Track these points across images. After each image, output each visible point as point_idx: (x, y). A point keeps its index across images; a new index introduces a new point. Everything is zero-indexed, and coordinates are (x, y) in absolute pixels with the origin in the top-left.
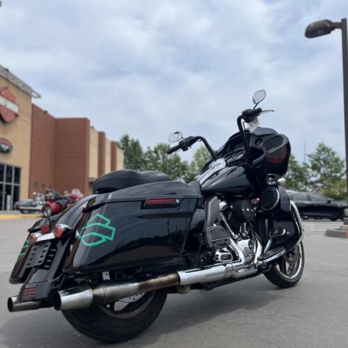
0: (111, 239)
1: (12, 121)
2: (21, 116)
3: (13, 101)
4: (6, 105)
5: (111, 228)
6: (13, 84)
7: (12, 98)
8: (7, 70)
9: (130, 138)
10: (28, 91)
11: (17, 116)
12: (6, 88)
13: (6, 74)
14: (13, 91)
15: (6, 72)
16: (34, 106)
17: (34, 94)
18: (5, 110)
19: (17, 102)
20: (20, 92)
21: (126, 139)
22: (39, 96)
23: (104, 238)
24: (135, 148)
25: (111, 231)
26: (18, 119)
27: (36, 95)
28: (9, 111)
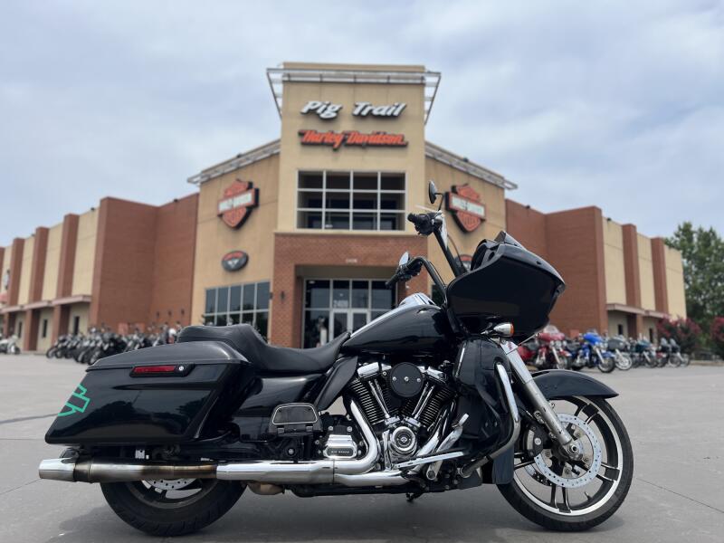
0: (82, 410)
1: (476, 229)
2: (490, 220)
3: (477, 201)
4: (466, 209)
5: (84, 398)
6: (477, 178)
7: (474, 198)
8: (466, 160)
9: (694, 228)
10: (499, 183)
11: (482, 220)
12: (466, 185)
13: (465, 167)
14: (476, 186)
15: (463, 163)
16: (507, 202)
17: (506, 185)
18: (466, 216)
19: (482, 201)
20: (486, 185)
21: (686, 230)
22: (515, 187)
23: (74, 409)
24: (707, 244)
25: (85, 402)
26: (485, 224)
27: (510, 186)
28: (471, 215)
